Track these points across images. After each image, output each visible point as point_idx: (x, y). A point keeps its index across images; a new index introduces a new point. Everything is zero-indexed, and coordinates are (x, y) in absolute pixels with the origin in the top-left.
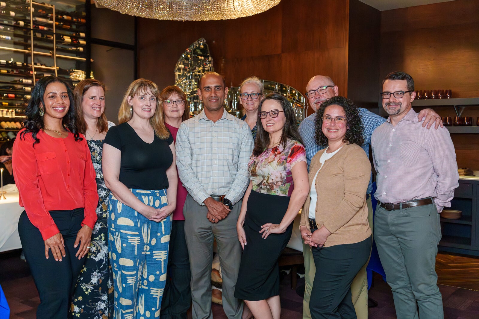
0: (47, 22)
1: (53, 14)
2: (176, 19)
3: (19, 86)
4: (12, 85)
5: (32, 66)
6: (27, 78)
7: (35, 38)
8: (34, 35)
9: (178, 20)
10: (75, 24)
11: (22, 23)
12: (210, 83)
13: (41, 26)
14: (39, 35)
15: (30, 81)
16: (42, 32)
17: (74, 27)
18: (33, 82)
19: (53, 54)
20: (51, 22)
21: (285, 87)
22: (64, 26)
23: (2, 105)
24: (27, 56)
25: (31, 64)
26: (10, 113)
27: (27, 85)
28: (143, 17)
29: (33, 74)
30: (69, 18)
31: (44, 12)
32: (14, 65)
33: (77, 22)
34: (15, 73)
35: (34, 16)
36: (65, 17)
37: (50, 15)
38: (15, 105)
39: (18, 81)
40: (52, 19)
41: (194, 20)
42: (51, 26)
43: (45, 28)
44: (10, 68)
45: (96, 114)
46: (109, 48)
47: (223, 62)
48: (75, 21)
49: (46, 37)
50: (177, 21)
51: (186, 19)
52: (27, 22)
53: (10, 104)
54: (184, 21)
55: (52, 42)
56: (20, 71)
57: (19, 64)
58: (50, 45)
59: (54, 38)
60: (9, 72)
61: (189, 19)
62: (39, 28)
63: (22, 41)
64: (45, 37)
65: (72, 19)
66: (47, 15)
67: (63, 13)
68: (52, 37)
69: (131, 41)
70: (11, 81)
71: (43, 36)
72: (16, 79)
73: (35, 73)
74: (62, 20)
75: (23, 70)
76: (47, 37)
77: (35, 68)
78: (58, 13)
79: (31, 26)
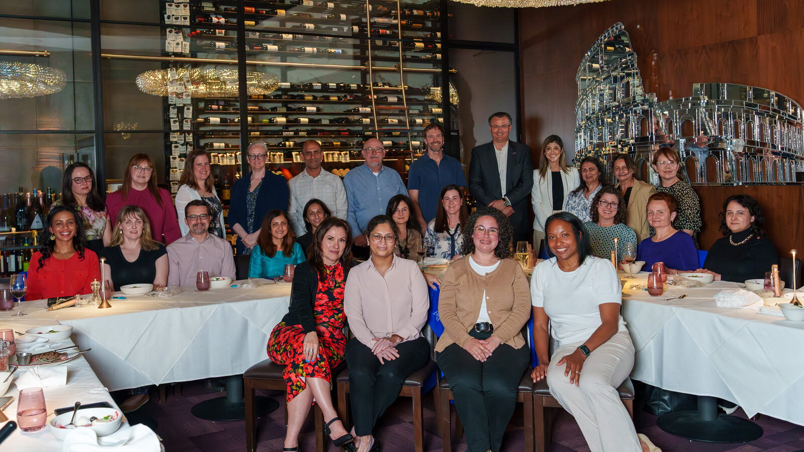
0: (389, 23)
1: (397, 10)
3: (356, 117)
4: (344, 117)
5: (370, 88)
6: (365, 106)
7: (375, 47)
8: (373, 43)
9: (565, 4)
10: (430, 21)
11: (356, 28)
13: (382, 28)
14: (379, 43)
15: (368, 110)
16: (383, 37)
17: (429, 24)
18: (372, 110)
19: (399, 68)
20: (395, 22)
21: (766, 92)
22: (414, 25)
23: (333, 145)
24: (364, 73)
25: (369, 85)
26: (343, 156)
27: (366, 115)
28: (510, 7)
29: (372, 99)
30: (421, 13)
31: (386, 9)
32: (347, 88)
33: (431, 18)
34: (348, 100)
35: (371, 16)
36: (415, 12)
37: (394, 12)
38: (350, 145)
39: (353, 111)
40: (396, 18)
41: (592, 1)
42: (395, 26)
43: (388, 32)
44: (342, 92)
45: (205, 177)
46: (477, 52)
47: (655, 58)
48: (429, 16)
49: (390, 42)
50: (564, 6)
51: (578, 2)
52: (362, 26)
53: (343, 144)
54: (575, 5)
55: (397, 49)
56: (356, 96)
57: (354, 86)
58: (394, 55)
59: (399, 44)
60: (341, 99)
61: (584, 1)
62: (379, 32)
63: (358, 52)
64: (388, 43)
65: (425, 14)
66: (390, 12)
67: (412, 7)
68: (398, 43)
69: (510, 39)
70: (344, 111)
71: (384, 43)
72: (351, 107)
73: (375, 97)
74: (412, 16)
75: (360, 95)
76: (390, 44)
77: (374, 90)
78: (405, 6)
79: (367, 31)
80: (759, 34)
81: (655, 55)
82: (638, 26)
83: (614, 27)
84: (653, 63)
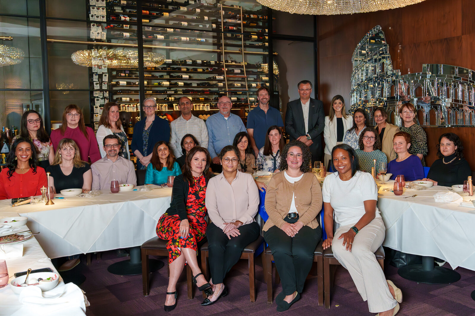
0: (235, 22)
1: (241, 14)
2: (344, 13)
3: (214, 82)
4: (206, 82)
5: (223, 63)
6: (220, 75)
7: (226, 38)
8: (225, 35)
9: (346, 13)
10: (261, 22)
11: (214, 26)
12: (184, 101)
13: (231, 26)
14: (229, 35)
15: (222, 77)
16: (232, 31)
17: (261, 24)
18: (224, 78)
19: (242, 51)
20: (239, 22)
21: (466, 70)
22: (251, 24)
23: (199, 100)
24: (219, 54)
26: (206, 106)
27: (220, 81)
29: (224, 71)
30: (256, 16)
31: (233, 13)
32: (208, 63)
34: (209, 71)
35: (224, 18)
36: (252, 16)
37: (238, 15)
38: (210, 100)
39: (212, 78)
40: (240, 19)
41: (362, 12)
42: (239, 25)
43: (235, 28)
44: (205, 66)
45: (115, 120)
46: (290, 42)
47: (400, 48)
48: (261, 19)
51: (354, 12)
52: (218, 24)
53: (206, 99)
54: (352, 14)
55: (240, 39)
56: (214, 69)
57: (213, 62)
58: (239, 43)
60: (205, 71)
61: (357, 12)
62: (229, 28)
63: (216, 41)
64: (235, 35)
65: (258, 17)
66: (236, 16)
67: (250, 13)
68: (241, 36)
69: (311, 34)
70: (207, 78)
71: (232, 35)
72: (211, 76)
73: (226, 69)
74: (249, 19)
75: (217, 68)
77: (225, 65)
78: (245, 12)
79: (221, 27)
80: (463, 34)
81: (400, 46)
82: (390, 28)
83: (375, 28)
84: (399, 51)
